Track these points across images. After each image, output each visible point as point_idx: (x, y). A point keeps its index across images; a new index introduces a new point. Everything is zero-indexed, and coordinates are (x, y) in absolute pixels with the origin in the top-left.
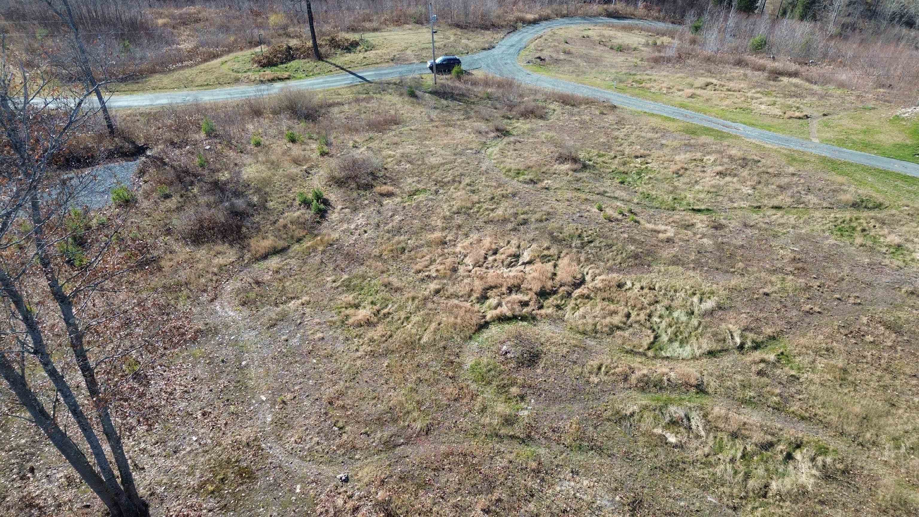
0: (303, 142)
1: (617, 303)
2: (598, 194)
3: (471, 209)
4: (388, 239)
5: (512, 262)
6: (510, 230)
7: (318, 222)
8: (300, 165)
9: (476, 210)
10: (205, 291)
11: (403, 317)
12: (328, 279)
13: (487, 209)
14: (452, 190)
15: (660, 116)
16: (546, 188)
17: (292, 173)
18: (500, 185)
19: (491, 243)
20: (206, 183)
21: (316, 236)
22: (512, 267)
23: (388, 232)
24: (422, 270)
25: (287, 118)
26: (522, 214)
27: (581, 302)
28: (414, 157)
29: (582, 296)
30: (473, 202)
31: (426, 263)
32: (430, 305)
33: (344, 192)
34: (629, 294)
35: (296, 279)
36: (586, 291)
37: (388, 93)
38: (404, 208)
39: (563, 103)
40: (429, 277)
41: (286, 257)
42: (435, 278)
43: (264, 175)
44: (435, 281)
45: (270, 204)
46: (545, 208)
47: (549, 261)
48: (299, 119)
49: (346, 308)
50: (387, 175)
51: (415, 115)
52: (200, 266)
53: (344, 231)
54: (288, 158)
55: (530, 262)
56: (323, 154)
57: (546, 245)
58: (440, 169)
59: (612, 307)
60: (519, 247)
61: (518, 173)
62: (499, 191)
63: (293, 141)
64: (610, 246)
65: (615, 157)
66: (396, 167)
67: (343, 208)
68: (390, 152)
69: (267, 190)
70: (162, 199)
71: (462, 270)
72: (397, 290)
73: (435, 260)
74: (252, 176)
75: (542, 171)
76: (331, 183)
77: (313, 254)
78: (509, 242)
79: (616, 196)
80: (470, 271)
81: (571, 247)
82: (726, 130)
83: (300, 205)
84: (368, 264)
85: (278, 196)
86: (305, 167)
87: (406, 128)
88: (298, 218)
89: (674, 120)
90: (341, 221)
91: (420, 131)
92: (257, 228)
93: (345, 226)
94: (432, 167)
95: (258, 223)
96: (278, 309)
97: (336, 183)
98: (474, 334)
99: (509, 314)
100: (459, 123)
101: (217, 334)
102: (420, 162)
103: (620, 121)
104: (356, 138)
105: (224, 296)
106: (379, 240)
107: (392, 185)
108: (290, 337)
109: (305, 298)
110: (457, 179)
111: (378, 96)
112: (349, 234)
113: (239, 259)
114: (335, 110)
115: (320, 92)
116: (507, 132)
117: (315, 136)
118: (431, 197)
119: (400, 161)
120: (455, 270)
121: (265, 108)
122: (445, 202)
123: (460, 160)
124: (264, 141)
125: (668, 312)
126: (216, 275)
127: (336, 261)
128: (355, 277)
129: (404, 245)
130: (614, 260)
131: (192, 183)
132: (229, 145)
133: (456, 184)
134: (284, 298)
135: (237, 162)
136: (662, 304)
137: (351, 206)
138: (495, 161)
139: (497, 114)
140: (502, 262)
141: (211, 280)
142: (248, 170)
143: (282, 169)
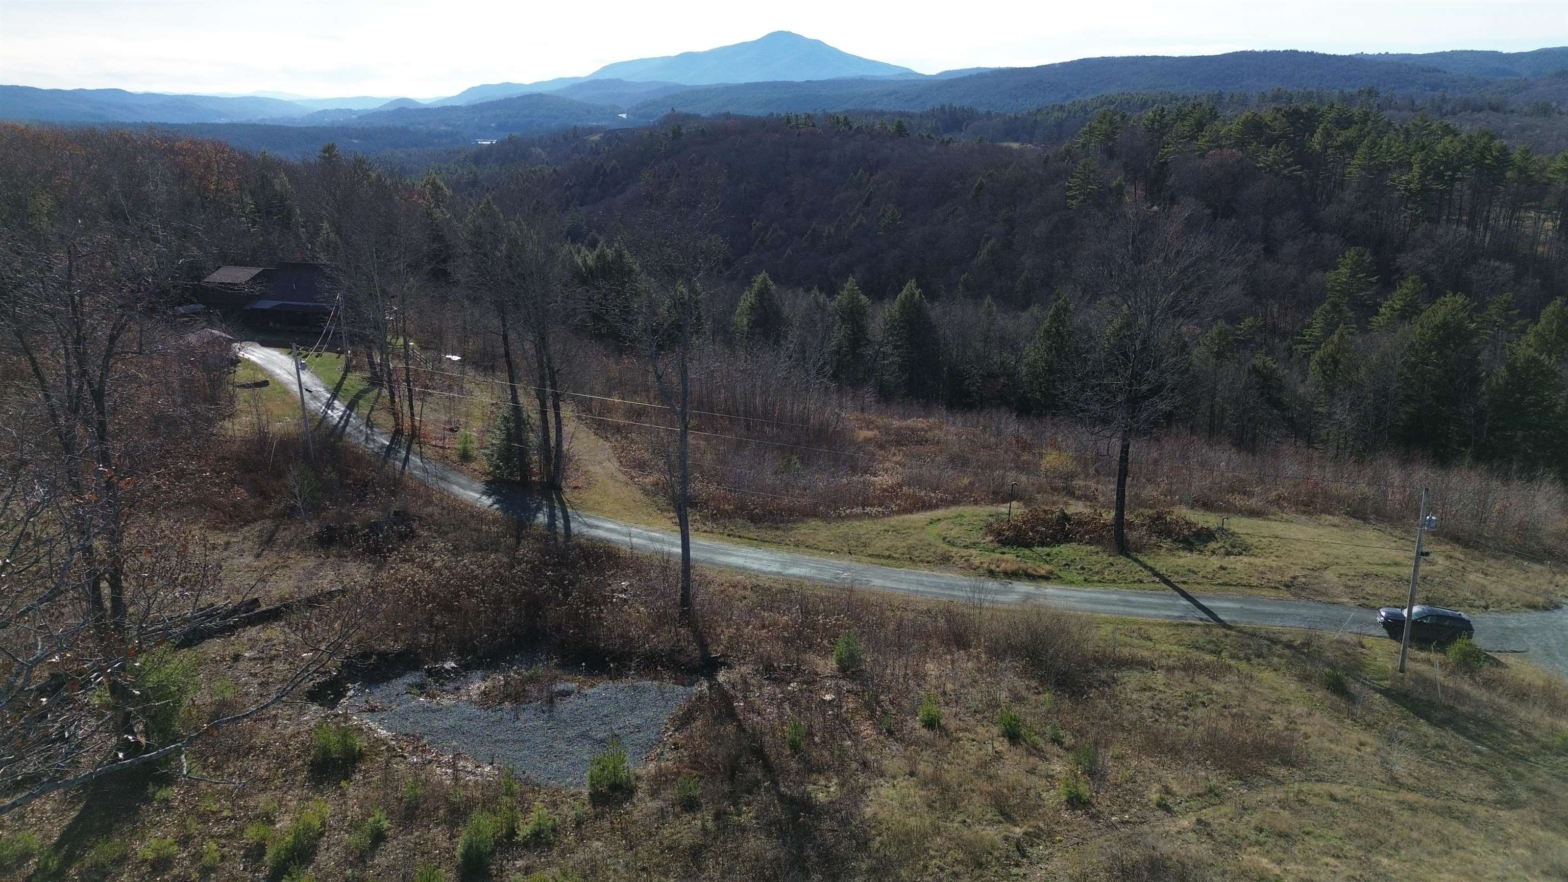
0: (1035, 746)
8: (1008, 818)
17: (980, 840)
20: (782, 797)
25: (1016, 674)
37: (1270, 664)
43: (913, 822)
48: (1042, 681)
51: (1342, 748)
54: (986, 787)
56: (1075, 802)
63: (1013, 736)
68: (1265, 863)
70: (678, 809)
74: (882, 815)
86: (1018, 831)
87: (1318, 788)
91: (1358, 808)
100: (1481, 811)
104: (1170, 779)
111: (1243, 666)
114: (1132, 679)
117: (1069, 740)
121: (977, 634)
124: (946, 714)
131: (754, 787)
132: (871, 707)
135: (870, 756)
142: (883, 792)
143: (960, 818)
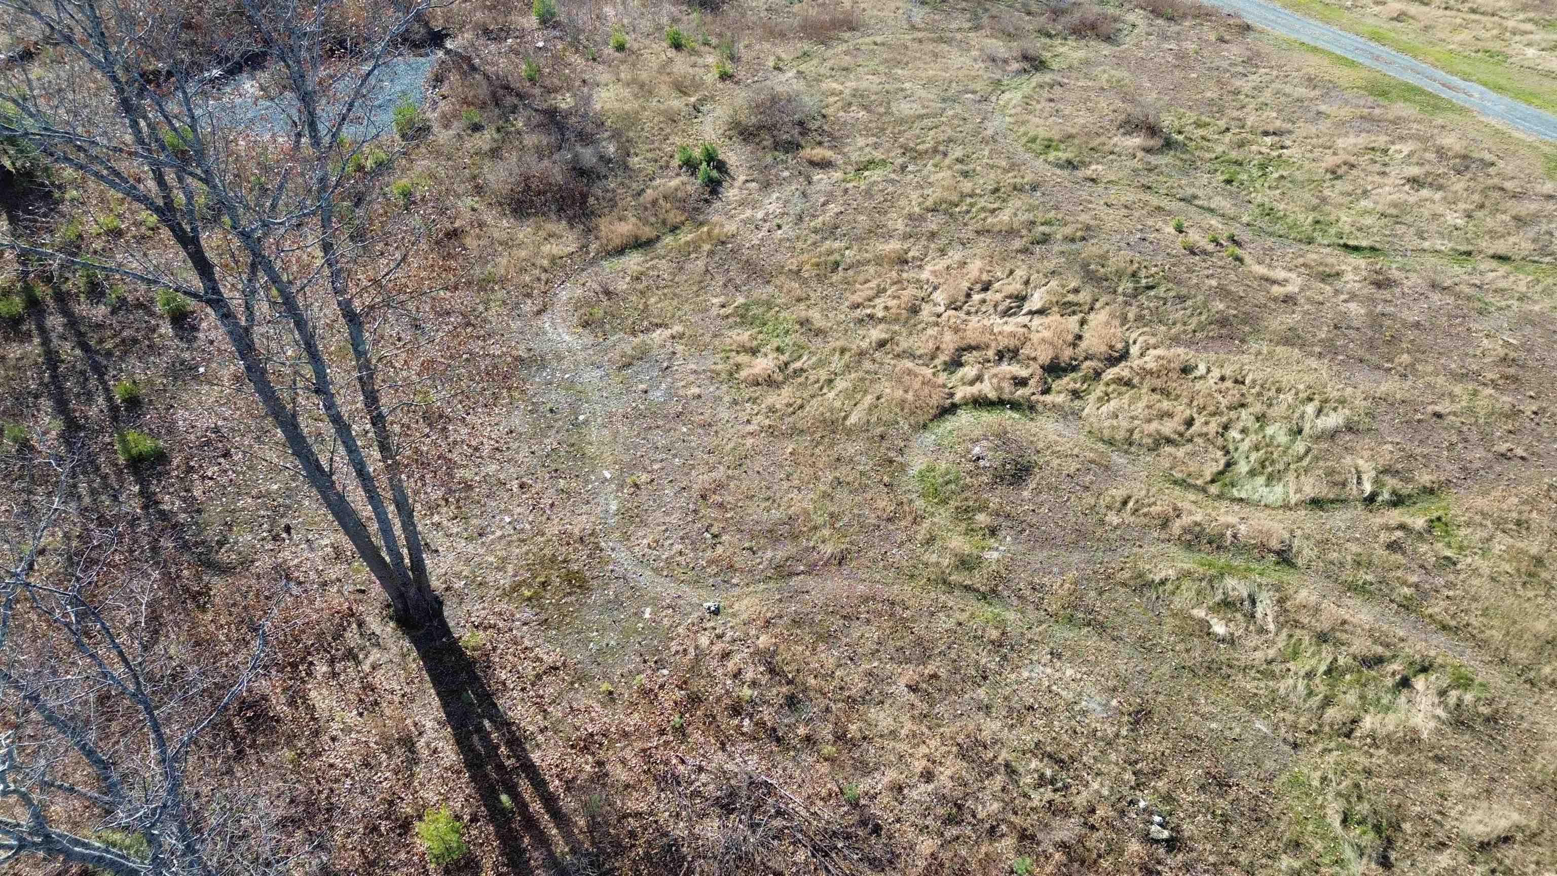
0: (693, 49)
1: (1175, 400)
2: (1181, 200)
3: (957, 206)
4: (814, 243)
5: (1011, 308)
6: (1018, 251)
7: (706, 201)
8: (685, 94)
9: (965, 208)
10: (529, 295)
11: (823, 379)
12: (715, 301)
13: (983, 209)
14: (930, 167)
15: (1330, 54)
16: (1093, 180)
17: (671, 108)
18: (1013, 167)
19: (981, 271)
20: (536, 110)
21: (701, 224)
22: (1010, 316)
23: (816, 231)
24: (862, 304)
26: (1042, 224)
27: (1114, 390)
28: (873, 97)
29: (1119, 381)
30: (962, 193)
31: (871, 293)
32: (867, 365)
33: (751, 153)
34: (1199, 385)
35: (665, 295)
36: (1126, 373)
38: (846, 191)
39: (1152, 12)
40: (871, 317)
41: (652, 255)
42: (881, 320)
43: (627, 107)
44: (881, 326)
45: (635, 161)
46: (1085, 218)
47: (1074, 313)
48: (690, 4)
49: (738, 352)
50: (825, 127)
51: (886, 13)
52: (523, 254)
53: (745, 222)
54: (667, 79)
55: (1041, 312)
56: (725, 77)
57: (1073, 285)
58: (915, 125)
59: (1166, 405)
60: (1027, 283)
61: (1048, 147)
62: (1009, 179)
63: (678, 46)
64: (1182, 299)
65: (1228, 130)
66: (841, 114)
67: (747, 181)
68: (835, 85)
69: (631, 134)
70: (469, 132)
71: (926, 311)
72: (819, 332)
73: (885, 290)
74: (608, 106)
75: (1090, 146)
76: (731, 133)
77: (693, 256)
78: (1011, 272)
79: (1212, 206)
80: (939, 316)
81: (1115, 292)
82: (1446, 94)
83: (680, 167)
84: (779, 283)
85: (647, 147)
86: (693, 99)
87: (868, 40)
88: (676, 190)
89: (1352, 64)
90: (742, 203)
91: (890, 47)
92: (611, 200)
93: (748, 213)
94: (902, 121)
95: (614, 191)
96: (637, 341)
97: (741, 134)
98: (931, 420)
99: (992, 395)
100: (959, 36)
101: (544, 367)
102: (882, 110)
103: (1250, 59)
104: (780, 51)
105: (557, 307)
106: (799, 245)
107: (831, 148)
108: (651, 386)
109: (677, 328)
110: (941, 148)
112: (753, 227)
113: (581, 249)
116: (1041, 62)
117: (714, 41)
118: (893, 176)
119: (850, 104)
120: (914, 310)
122: (915, 189)
123: (951, 113)
124: (629, 40)
125: (1258, 425)
126: (546, 271)
127: (728, 271)
128: (757, 303)
129: (839, 258)
130: (1185, 324)
131: (514, 109)
132: (575, 44)
133: (938, 157)
134: (645, 323)
135: (586, 77)
136: (1251, 410)
137: (761, 177)
138: (1011, 120)
139: (1030, 24)
140: (995, 306)
141: (539, 279)
142: (603, 95)
143: (656, 99)
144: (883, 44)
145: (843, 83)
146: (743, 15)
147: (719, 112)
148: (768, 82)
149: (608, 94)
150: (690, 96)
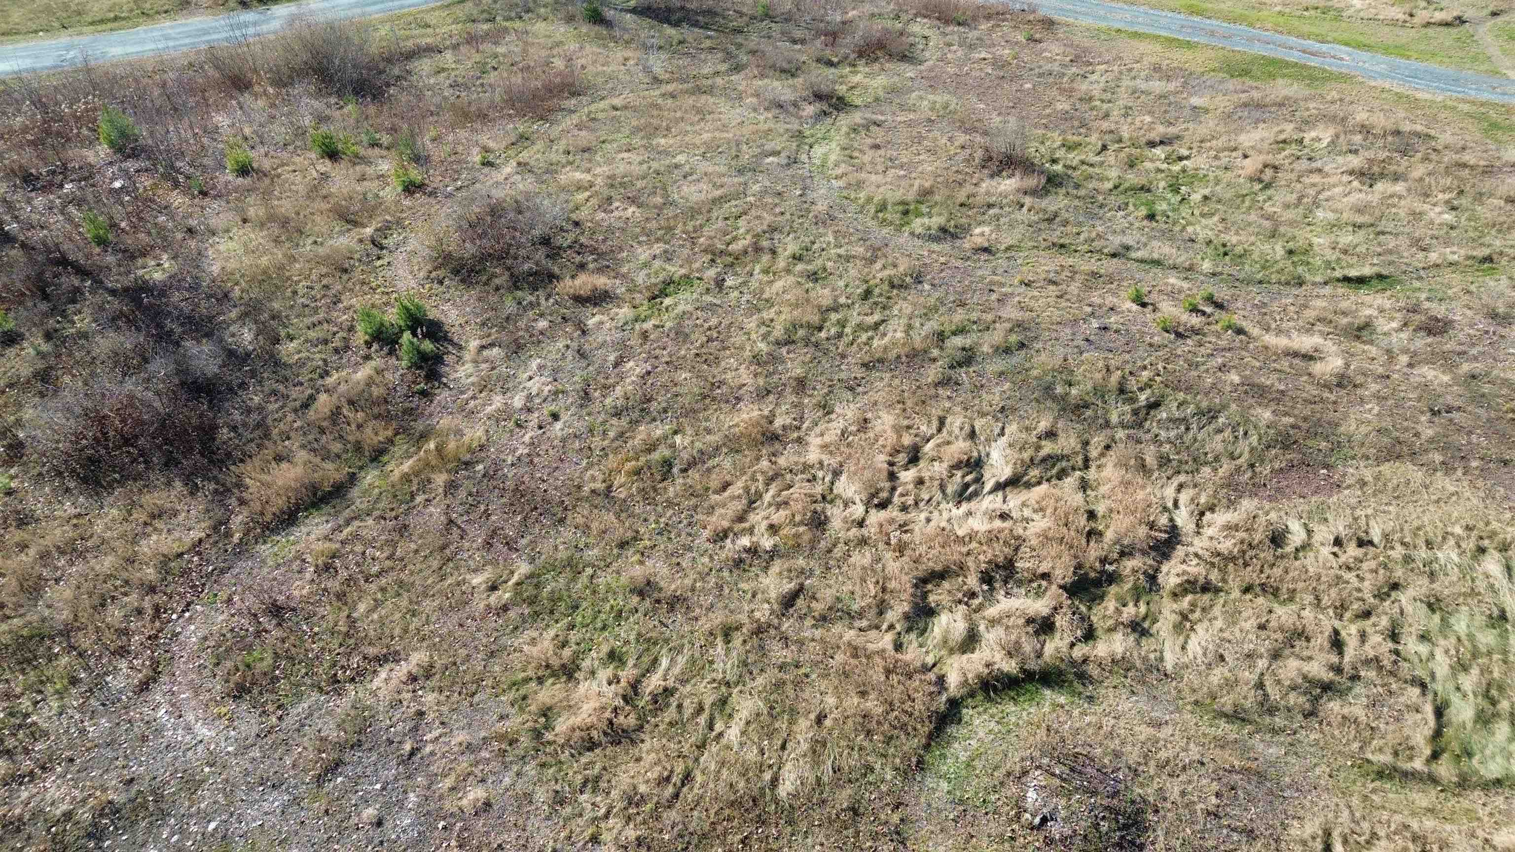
0: (356, 156)
1: (1291, 599)
2: (1114, 255)
3: (820, 329)
4: (621, 434)
5: (967, 486)
6: (937, 385)
7: (424, 393)
8: (356, 224)
9: (833, 331)
10: (122, 652)
11: (708, 701)
12: (477, 580)
13: (861, 327)
14: (758, 275)
15: (1157, 38)
16: (986, 250)
17: (337, 251)
18: (874, 255)
19: (898, 430)
20: (113, 292)
21: (424, 436)
22: (969, 499)
23: (618, 414)
24: (730, 529)
25: (310, 95)
26: (954, 333)
27: (1193, 605)
28: (639, 184)
29: (1190, 586)
30: (819, 307)
31: (739, 506)
32: (778, 653)
33: (479, 299)
34: (1309, 560)
35: (383, 590)
36: (1194, 569)
37: (539, 16)
38: (645, 335)
39: (939, 19)
40: (753, 551)
41: (347, 513)
42: (773, 554)
43: (264, 261)
44: (777, 566)
45: (289, 350)
46: (1011, 312)
47: (1065, 472)
48: (340, 94)
49: (540, 680)
50: (583, 240)
51: (612, 68)
52: (107, 563)
53: (497, 418)
54: (325, 206)
55: (1014, 482)
56: (411, 188)
57: (1044, 425)
58: (715, 214)
59: (1284, 614)
60: (972, 435)
61: (906, 213)
62: (879, 273)
63: (332, 154)
64: (1211, 414)
65: (1104, 148)
66: (600, 215)
67: (483, 347)
68: (578, 175)
69: (276, 305)
71: (836, 515)
72: (675, 602)
73: (759, 495)
74: (232, 265)
75: (959, 201)
76: (441, 273)
77: (419, 499)
78: (942, 422)
79: (1156, 256)
80: (861, 524)
81: (1107, 424)
83: (369, 345)
84: (580, 520)
85: (308, 321)
86: (369, 231)
87: (602, 105)
88: (368, 385)
89: (1189, 45)
90: (484, 387)
91: (635, 109)
92: (258, 426)
93: (498, 401)
94: (693, 212)
95: (260, 409)
96: (345, 703)
97: (456, 272)
98: (927, 747)
99: (1010, 666)
100: (719, 81)
101: (164, 815)
102: (658, 200)
103: (1077, 57)
104: (484, 139)
105: (180, 666)
106: (597, 442)
107: (600, 270)
108: (387, 806)
109: (418, 658)
110: (765, 244)
111: (518, 24)
112: (511, 424)
113: (215, 528)
114: (424, 66)
115: (382, 22)
116: (839, 98)
117: (386, 139)
118: (708, 298)
119: (610, 199)
120: (819, 522)
121: (255, 71)
122: (750, 313)
123: (756, 188)
124: (257, 157)
125: (1437, 618)
126: (152, 590)
127: (487, 514)
128: (552, 567)
129: (667, 453)
130: (1232, 457)
131: (75, 295)
132: (171, 177)
133: (766, 258)
134: (355, 660)
135: (193, 223)
136: (1411, 592)
137: (504, 337)
138: (841, 183)
139: (803, 54)
140: (942, 488)
141: (140, 612)
142: (221, 248)
143: (310, 241)
144: (626, 107)
145: (589, 171)
146: (420, 97)
147: (413, 244)
148: (478, 185)
149: (231, 245)
150: (364, 226)
